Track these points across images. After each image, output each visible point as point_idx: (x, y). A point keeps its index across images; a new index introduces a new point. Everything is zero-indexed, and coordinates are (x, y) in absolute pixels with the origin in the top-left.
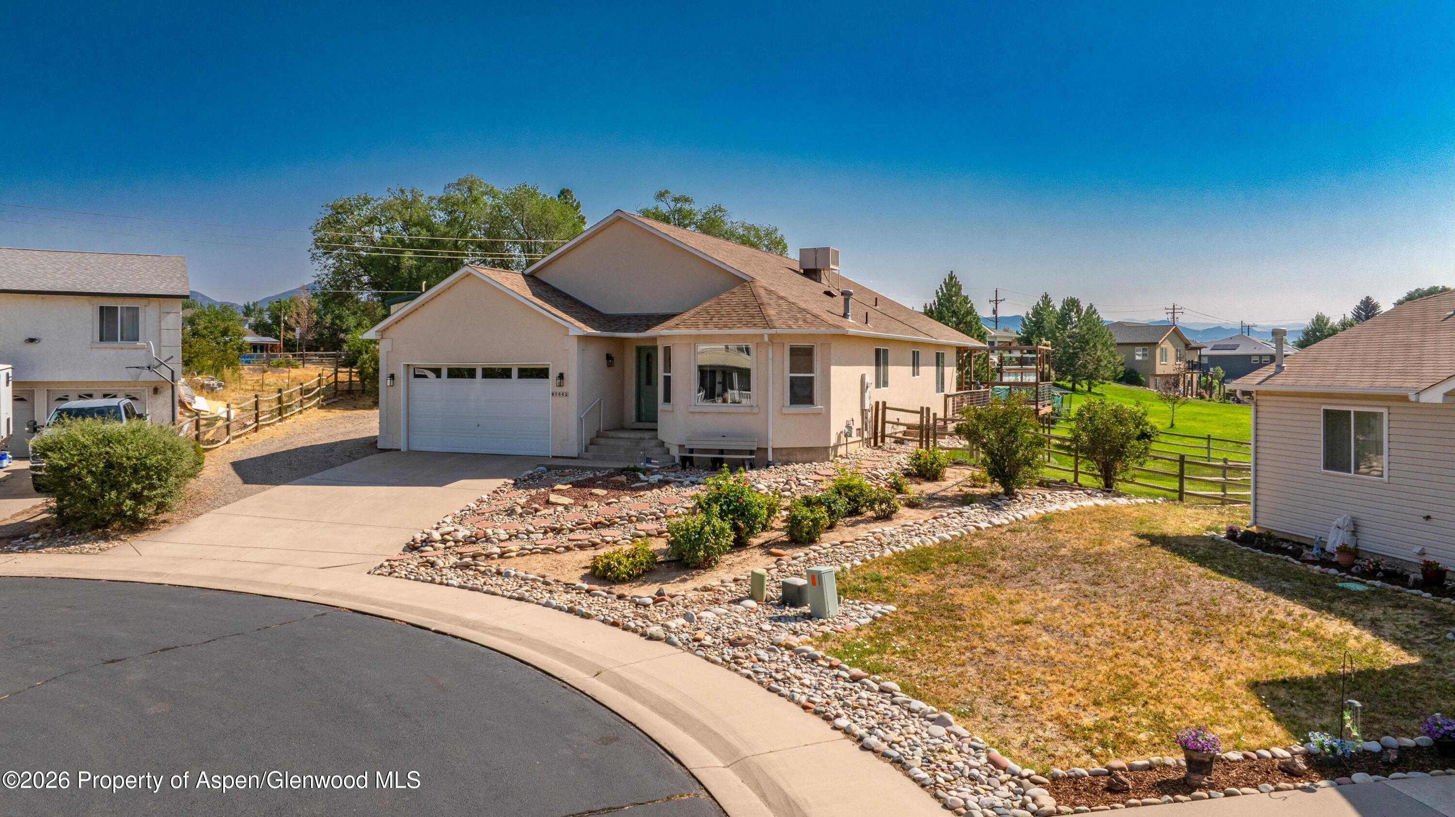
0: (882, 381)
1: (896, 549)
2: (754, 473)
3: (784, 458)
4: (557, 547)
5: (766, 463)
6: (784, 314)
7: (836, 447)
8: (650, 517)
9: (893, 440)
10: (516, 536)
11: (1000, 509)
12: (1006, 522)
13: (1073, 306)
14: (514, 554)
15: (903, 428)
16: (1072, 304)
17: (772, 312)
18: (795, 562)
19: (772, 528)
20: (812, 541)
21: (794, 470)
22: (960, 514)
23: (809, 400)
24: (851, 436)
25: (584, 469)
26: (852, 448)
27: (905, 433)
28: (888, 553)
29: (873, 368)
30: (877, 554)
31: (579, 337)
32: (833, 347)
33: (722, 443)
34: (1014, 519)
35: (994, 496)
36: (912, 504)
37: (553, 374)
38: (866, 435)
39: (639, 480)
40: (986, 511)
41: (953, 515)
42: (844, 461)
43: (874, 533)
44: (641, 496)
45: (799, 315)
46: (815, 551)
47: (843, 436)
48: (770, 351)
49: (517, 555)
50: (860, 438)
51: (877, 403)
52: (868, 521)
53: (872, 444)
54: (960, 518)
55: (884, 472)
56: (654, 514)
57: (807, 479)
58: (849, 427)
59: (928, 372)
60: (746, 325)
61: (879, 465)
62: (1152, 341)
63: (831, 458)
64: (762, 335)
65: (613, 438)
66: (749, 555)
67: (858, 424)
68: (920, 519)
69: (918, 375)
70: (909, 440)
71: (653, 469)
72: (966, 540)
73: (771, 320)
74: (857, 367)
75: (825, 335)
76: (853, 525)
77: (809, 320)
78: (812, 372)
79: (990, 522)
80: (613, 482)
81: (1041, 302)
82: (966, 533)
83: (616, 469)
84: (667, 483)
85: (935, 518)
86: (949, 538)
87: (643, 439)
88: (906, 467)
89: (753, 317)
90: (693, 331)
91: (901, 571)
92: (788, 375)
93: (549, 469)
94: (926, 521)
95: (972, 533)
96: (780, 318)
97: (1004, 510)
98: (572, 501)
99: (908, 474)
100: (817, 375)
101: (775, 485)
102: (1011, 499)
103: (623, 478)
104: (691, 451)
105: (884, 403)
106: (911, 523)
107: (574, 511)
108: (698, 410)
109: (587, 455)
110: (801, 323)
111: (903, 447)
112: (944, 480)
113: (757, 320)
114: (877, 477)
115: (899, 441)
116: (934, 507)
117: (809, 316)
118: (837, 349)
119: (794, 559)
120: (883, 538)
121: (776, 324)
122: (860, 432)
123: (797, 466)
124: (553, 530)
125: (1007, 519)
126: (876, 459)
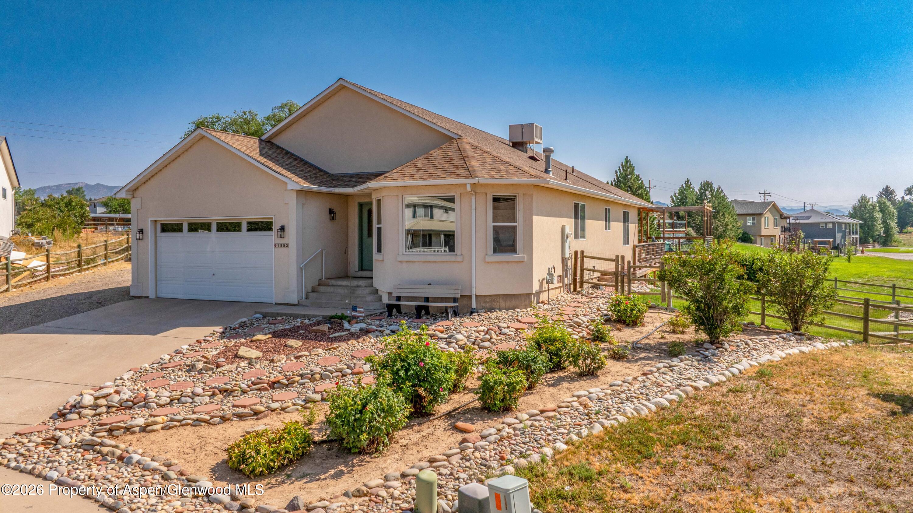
0: (580, 232)
1: (607, 423)
2: (457, 321)
3: (488, 305)
4: (212, 417)
5: (470, 310)
6: (487, 165)
7: (538, 294)
8: (335, 374)
9: (590, 285)
10: (178, 400)
11: (709, 361)
12: (724, 379)
13: (708, 187)
14: (158, 427)
15: (598, 275)
16: (707, 186)
17: (475, 163)
18: (483, 443)
19: (465, 388)
20: (507, 409)
21: (497, 318)
22: (670, 368)
23: (512, 248)
24: (552, 283)
25: (296, 316)
26: (553, 294)
27: (599, 279)
28: (597, 429)
29: (572, 221)
30: (585, 432)
31: (298, 191)
32: (534, 197)
33: (427, 291)
34: (730, 375)
35: (699, 344)
36: (617, 357)
37: (276, 227)
38: (566, 281)
39: (342, 329)
40: (696, 363)
41: (663, 370)
42: (546, 307)
43: (579, 397)
44: (334, 348)
45: (502, 167)
46: (509, 425)
47: (545, 283)
48: (473, 200)
49: (163, 428)
50: (561, 285)
51: (576, 252)
52: (570, 379)
53: (572, 290)
54: (671, 374)
55: (585, 319)
56: (341, 370)
57: (508, 327)
58: (550, 274)
59: (617, 227)
60: (450, 176)
61: (580, 311)
62: (759, 212)
63: (534, 305)
64: (465, 185)
65: (333, 286)
66: (430, 430)
67: (559, 271)
68: (628, 375)
69: (609, 229)
70: (603, 285)
71: (358, 317)
72: (686, 406)
73: (474, 171)
74: (558, 219)
75: (528, 186)
76: (556, 384)
77: (511, 171)
78: (515, 222)
79: (707, 380)
80: (315, 331)
81: (684, 185)
82: (684, 396)
83: (324, 317)
84: (367, 332)
85: (644, 374)
86: (666, 403)
87: (358, 286)
88: (605, 312)
89: (457, 168)
90: (400, 183)
91: (617, 460)
92: (491, 224)
93: (264, 317)
94: (635, 379)
95: (690, 395)
96: (483, 169)
97: (715, 362)
98: (260, 354)
99: (608, 321)
100: (519, 224)
101: (475, 335)
102: (718, 348)
103: (325, 328)
104: (399, 299)
105: (583, 252)
106: (620, 382)
107: (258, 366)
108: (406, 258)
109: (307, 302)
110: (503, 173)
111: (600, 291)
112: (643, 326)
113: (461, 171)
114: (579, 325)
115: (596, 286)
116: (641, 359)
117: (511, 167)
118: (538, 199)
119: (483, 437)
120: (590, 404)
121: (479, 174)
122: (561, 278)
123: (500, 313)
124: (224, 391)
125: (723, 374)
126: (576, 304)
